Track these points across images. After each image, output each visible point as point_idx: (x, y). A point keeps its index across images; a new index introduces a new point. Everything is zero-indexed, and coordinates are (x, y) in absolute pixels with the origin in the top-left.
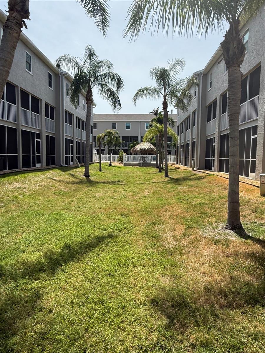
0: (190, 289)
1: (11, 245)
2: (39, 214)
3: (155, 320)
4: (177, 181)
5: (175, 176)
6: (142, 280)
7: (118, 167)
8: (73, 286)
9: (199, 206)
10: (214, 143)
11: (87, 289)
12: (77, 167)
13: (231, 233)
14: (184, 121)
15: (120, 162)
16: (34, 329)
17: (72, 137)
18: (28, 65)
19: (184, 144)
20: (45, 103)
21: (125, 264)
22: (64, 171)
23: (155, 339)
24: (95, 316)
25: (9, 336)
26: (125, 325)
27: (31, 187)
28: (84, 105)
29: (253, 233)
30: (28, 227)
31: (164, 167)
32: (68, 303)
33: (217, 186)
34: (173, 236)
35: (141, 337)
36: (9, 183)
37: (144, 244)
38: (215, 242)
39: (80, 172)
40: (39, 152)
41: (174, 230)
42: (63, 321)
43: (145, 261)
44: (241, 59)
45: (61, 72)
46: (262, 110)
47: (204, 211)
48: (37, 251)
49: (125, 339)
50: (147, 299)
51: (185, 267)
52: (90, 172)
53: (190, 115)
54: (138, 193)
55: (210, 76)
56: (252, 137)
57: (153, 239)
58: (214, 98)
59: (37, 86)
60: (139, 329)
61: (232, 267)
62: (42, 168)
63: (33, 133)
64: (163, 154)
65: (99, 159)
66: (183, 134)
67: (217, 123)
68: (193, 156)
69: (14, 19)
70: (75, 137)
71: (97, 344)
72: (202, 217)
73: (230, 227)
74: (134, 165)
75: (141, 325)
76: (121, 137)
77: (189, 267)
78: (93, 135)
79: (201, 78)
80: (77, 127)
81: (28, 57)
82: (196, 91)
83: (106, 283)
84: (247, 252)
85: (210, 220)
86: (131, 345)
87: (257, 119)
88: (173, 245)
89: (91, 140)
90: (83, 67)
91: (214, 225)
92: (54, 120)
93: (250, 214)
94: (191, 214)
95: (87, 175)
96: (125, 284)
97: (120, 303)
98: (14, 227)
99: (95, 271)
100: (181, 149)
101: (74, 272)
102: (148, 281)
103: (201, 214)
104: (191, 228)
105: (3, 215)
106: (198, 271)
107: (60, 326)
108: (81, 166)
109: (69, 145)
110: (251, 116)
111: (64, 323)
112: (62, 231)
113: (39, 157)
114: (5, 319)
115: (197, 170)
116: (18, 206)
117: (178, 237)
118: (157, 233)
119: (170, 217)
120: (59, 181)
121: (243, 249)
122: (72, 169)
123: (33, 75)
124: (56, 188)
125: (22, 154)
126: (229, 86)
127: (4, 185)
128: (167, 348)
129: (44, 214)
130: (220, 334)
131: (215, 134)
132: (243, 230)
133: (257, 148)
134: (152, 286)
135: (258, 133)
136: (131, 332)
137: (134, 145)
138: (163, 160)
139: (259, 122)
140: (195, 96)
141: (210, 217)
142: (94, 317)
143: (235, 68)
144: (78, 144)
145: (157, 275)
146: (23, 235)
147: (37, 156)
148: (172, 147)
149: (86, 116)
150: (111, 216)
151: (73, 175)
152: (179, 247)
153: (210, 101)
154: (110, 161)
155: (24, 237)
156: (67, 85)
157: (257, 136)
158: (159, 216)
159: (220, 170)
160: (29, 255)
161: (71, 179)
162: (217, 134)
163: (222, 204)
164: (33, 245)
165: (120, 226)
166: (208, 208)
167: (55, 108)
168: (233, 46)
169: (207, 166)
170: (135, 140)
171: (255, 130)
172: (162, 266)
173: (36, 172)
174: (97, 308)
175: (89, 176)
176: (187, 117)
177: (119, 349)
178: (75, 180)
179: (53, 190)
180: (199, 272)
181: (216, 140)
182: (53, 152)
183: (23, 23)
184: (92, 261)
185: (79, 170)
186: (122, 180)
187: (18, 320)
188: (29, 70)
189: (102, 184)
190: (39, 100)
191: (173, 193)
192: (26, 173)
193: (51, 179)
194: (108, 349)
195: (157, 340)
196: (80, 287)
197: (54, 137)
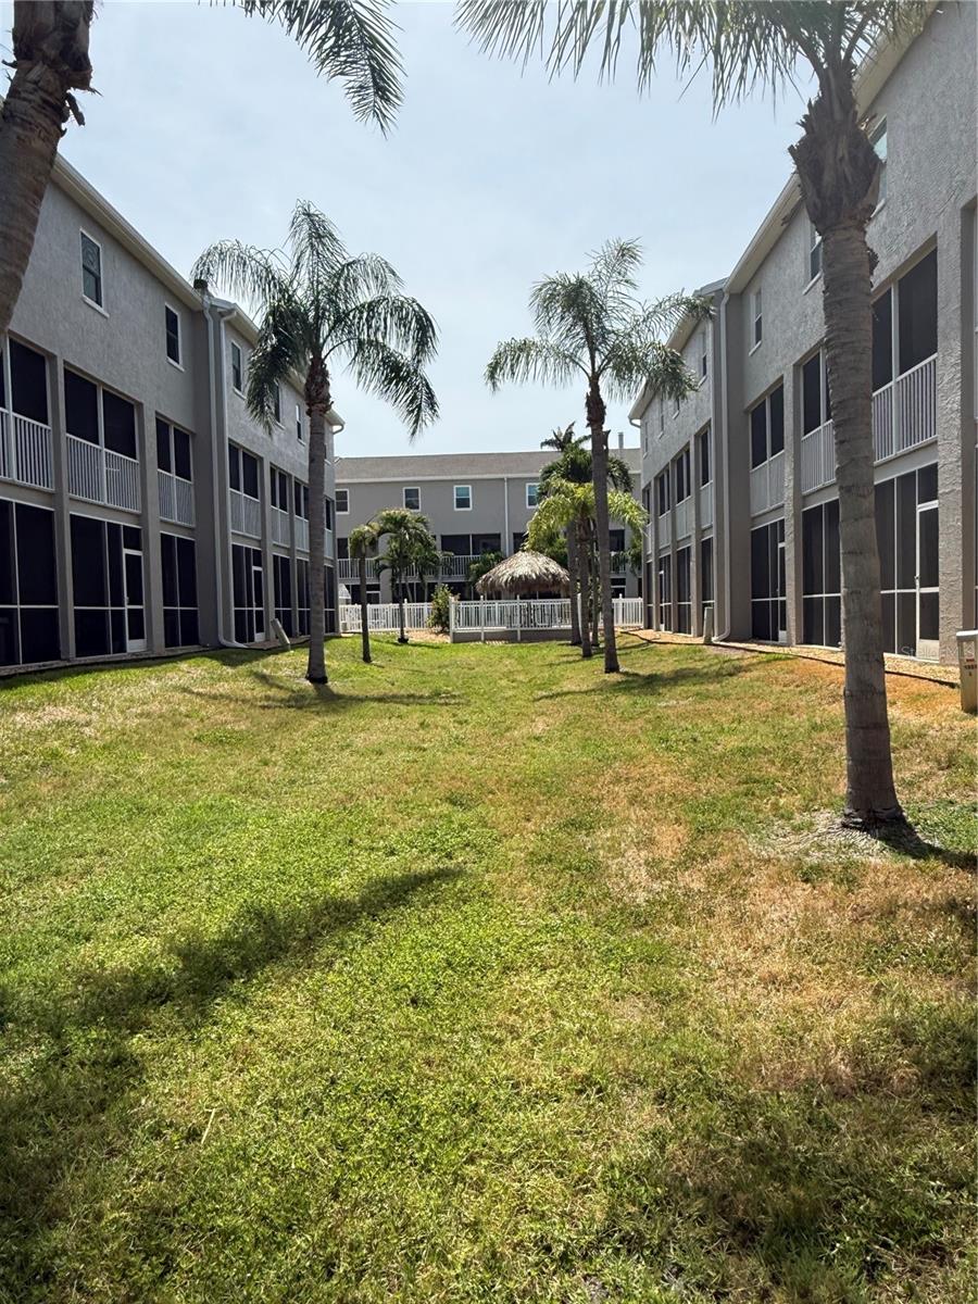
0: (724, 1037)
1: (40, 918)
2: (140, 810)
3: (594, 1149)
4: (651, 683)
5: (644, 666)
6: (538, 1016)
7: (429, 647)
8: (279, 1045)
9: (738, 758)
10: (783, 540)
11: (330, 1054)
12: (283, 649)
13: (863, 843)
14: (666, 469)
15: (440, 628)
16: (132, 1197)
17: (259, 541)
18: (92, 279)
19: (670, 553)
20: (157, 419)
21: (472, 964)
22: (233, 664)
23: (599, 1216)
24: (364, 1145)
25: (35, 1226)
26: (483, 1171)
27: (110, 720)
28: (299, 425)
29: (948, 837)
30: (102, 853)
31: (601, 639)
32: (259, 1103)
33: (800, 693)
34: (647, 863)
35: (545, 1208)
36: (28, 709)
37: (542, 894)
38: (805, 874)
39: (291, 666)
40: (136, 598)
41: (652, 841)
42: (241, 1165)
43: (545, 950)
44: (867, 200)
45: (212, 306)
46: (949, 406)
47: (756, 775)
48: (137, 932)
49: (484, 1219)
50: (560, 1078)
51: (697, 962)
52: (329, 666)
53: (688, 444)
54: (508, 729)
55: (752, 298)
56: (921, 508)
57: (572, 876)
58: (772, 380)
59: (125, 356)
60: (534, 1180)
61: (876, 952)
62: (152, 656)
63: (114, 528)
64: (597, 595)
65: (361, 621)
66: (665, 518)
67: (788, 469)
68: (705, 593)
69: (35, 90)
70: (270, 542)
71: (375, 1241)
72: (753, 794)
73: (860, 820)
74: (491, 637)
75: (541, 1167)
76: (439, 538)
77: (713, 961)
78: (334, 533)
79: (723, 309)
80: (274, 504)
81: (90, 252)
82: (705, 359)
83: (404, 1029)
84: (927, 900)
85: (782, 801)
86: (507, 1239)
87: (935, 443)
88: (649, 892)
89: (329, 551)
90: (291, 282)
91: (798, 819)
92: (189, 480)
93: (928, 776)
94: (710, 785)
95: (317, 675)
96: (474, 1029)
97: (458, 1094)
98: (48, 856)
99: (361, 990)
100: (662, 572)
101: (280, 999)
102: (560, 1017)
103: (746, 783)
104: (713, 830)
105: (7, 815)
106: (748, 974)
107: (232, 1180)
108: (294, 647)
109: (249, 568)
110: (909, 434)
111: (246, 1173)
112: (232, 864)
113: (136, 616)
114: (20, 1167)
115: (722, 643)
116: (64, 785)
117: (666, 865)
118: (589, 856)
119: (633, 800)
120: (215, 697)
121: (913, 892)
122: (263, 657)
123: (108, 315)
124: (202, 720)
125: (75, 605)
126: (829, 301)
127: (11, 715)
128: (648, 1247)
129: (160, 811)
130: (846, 1185)
131: (782, 506)
132: (909, 826)
133: (942, 545)
134: (580, 1034)
135: (940, 492)
136: (505, 1193)
137: (488, 567)
138: (597, 614)
139: (942, 450)
140: (705, 373)
141: (781, 791)
142: (360, 1147)
143: (847, 234)
144: (282, 566)
145: (597, 994)
146: (82, 882)
147: (129, 610)
148: (629, 566)
149: (307, 464)
150: (412, 806)
151: (263, 678)
152: (672, 896)
153: (758, 388)
154: (402, 626)
155: (86, 889)
156: (236, 353)
157: (936, 501)
158: (593, 800)
159: (809, 637)
160: (108, 947)
161: (260, 691)
162: (789, 507)
163: (824, 746)
164: (120, 916)
165: (449, 837)
166: (773, 763)
167: (194, 435)
168: (835, 153)
169: (761, 625)
170: (490, 546)
171: (928, 481)
172: (612, 965)
173: (128, 668)
174: (370, 1114)
175: (324, 680)
176: (677, 455)
177: (463, 1256)
178: (272, 692)
179: (194, 727)
180: (754, 978)
181: (789, 530)
182: (189, 597)
183: (68, 105)
184: (346, 959)
185: (289, 660)
186: (450, 689)
187: (69, 1167)
188: (94, 295)
189: (375, 704)
190: (132, 406)
191: (640, 722)
192: (89, 672)
193: (185, 690)
194: (419, 1257)
195: (606, 1219)
196: (306, 1047)
197: (193, 543)
